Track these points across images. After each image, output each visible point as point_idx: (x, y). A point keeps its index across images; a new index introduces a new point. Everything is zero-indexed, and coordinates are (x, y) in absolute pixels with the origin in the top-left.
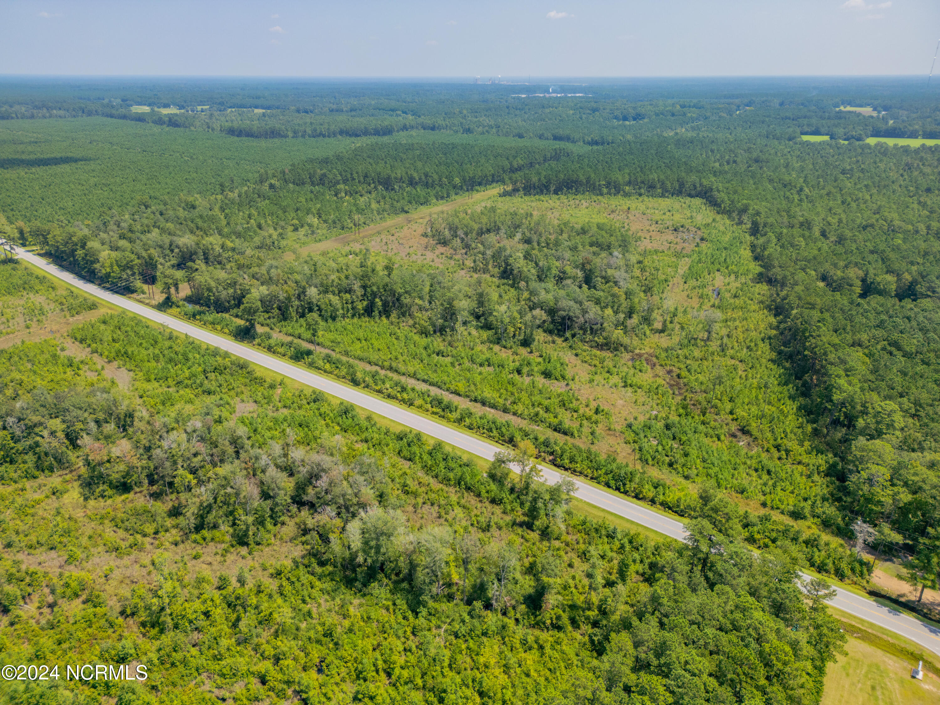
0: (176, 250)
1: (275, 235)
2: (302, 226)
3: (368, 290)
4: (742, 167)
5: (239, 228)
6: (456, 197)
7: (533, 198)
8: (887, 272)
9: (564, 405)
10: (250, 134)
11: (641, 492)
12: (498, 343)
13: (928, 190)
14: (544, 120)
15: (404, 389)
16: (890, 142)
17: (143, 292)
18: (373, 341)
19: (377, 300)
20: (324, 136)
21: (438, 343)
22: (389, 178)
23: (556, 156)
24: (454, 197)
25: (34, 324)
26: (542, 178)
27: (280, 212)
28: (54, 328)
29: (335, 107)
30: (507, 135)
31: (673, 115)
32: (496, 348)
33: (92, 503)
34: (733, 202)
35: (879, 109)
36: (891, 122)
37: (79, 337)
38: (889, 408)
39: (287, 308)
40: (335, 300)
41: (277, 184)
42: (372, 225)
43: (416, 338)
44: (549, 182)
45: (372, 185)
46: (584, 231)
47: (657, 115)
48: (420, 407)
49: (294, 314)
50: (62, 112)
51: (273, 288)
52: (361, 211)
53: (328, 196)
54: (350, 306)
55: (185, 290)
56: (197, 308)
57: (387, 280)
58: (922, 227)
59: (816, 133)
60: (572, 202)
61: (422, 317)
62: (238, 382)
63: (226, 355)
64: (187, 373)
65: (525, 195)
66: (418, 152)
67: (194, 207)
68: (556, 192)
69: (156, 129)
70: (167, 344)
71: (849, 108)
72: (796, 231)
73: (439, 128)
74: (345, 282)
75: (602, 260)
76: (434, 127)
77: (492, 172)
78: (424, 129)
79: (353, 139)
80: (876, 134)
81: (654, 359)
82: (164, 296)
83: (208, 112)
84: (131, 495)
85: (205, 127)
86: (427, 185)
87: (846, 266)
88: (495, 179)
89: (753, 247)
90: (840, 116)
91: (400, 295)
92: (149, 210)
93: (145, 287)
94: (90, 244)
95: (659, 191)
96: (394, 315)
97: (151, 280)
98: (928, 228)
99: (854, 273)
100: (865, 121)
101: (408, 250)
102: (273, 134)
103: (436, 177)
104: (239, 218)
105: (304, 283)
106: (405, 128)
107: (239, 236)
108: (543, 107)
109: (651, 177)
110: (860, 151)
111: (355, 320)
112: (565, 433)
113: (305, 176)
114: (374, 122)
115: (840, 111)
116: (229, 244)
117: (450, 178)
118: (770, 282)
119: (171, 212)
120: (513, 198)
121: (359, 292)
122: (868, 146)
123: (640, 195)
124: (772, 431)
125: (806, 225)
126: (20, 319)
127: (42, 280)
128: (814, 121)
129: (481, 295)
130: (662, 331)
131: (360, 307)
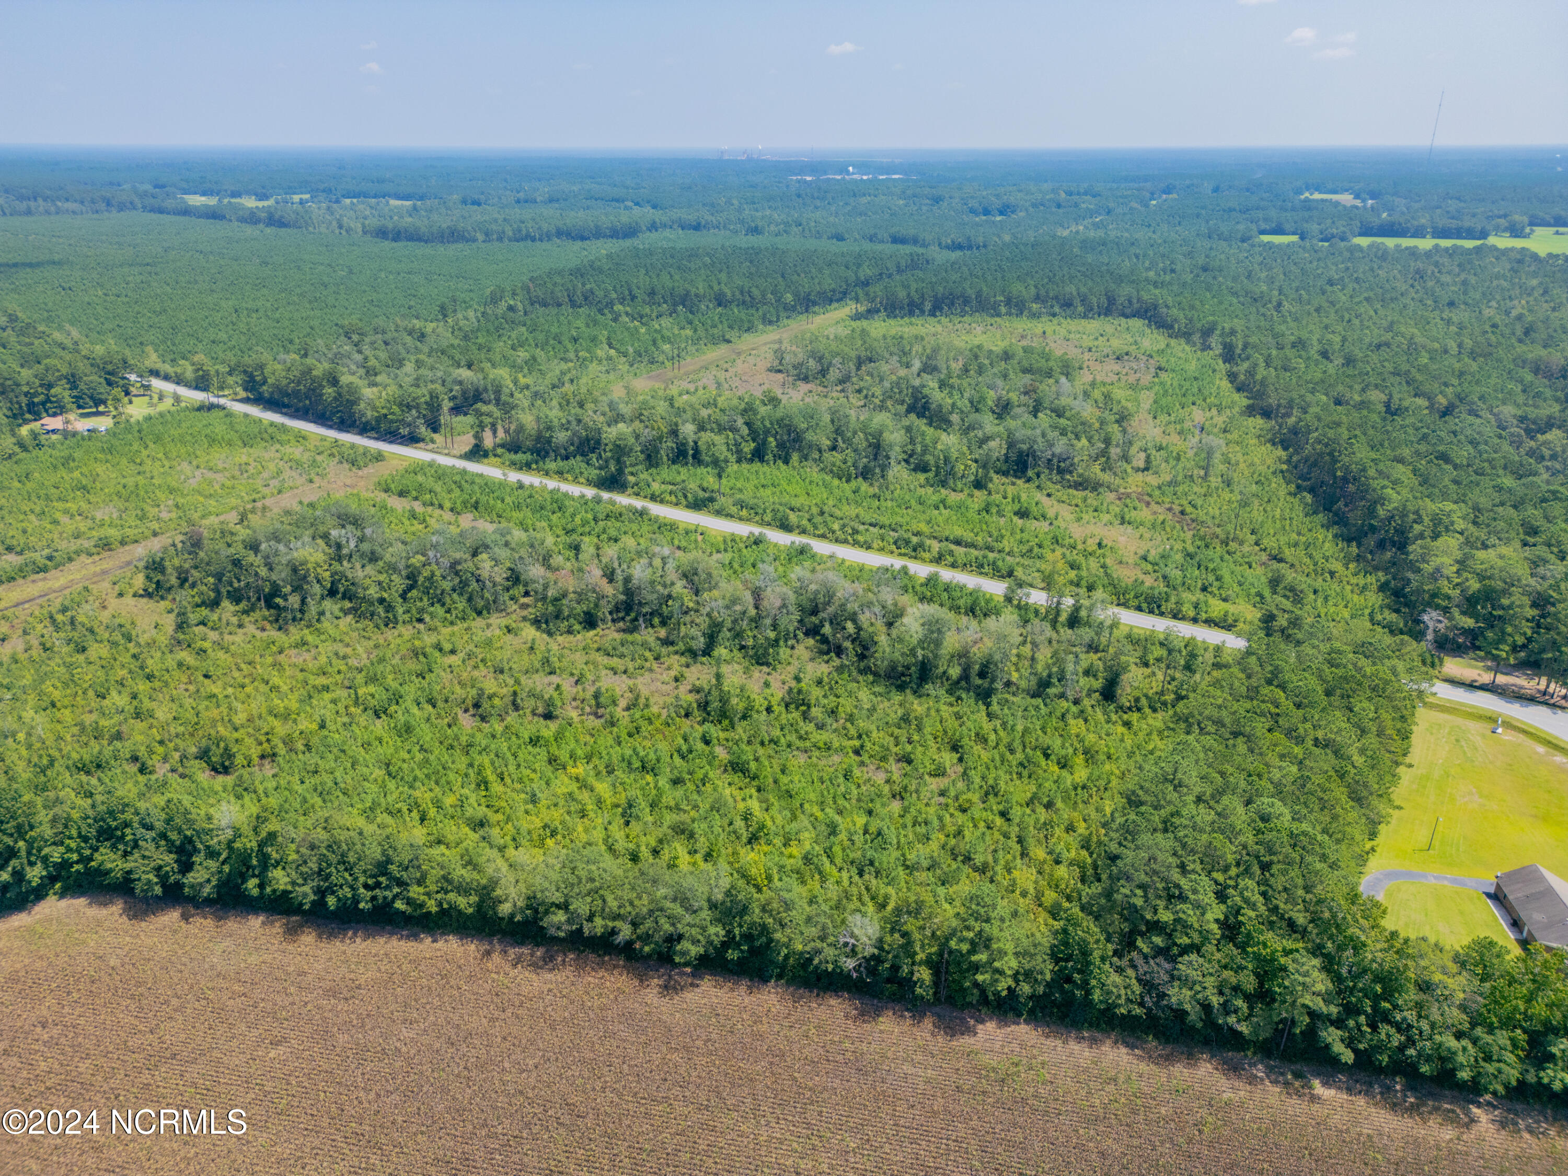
3: (760, 426)
4: (1189, 278)
6: (789, 321)
7: (902, 322)
8: (1416, 395)
9: (1057, 542)
11: (1180, 611)
12: (944, 486)
13: (1451, 304)
14: (866, 214)
16: (1390, 242)
17: (434, 442)
19: (771, 439)
20: (533, 240)
21: (866, 487)
23: (914, 264)
24: (784, 320)
25: (316, 478)
26: (913, 293)
28: (349, 482)
29: (521, 195)
30: (818, 236)
31: (1059, 206)
32: (944, 491)
33: (561, 638)
34: (1191, 320)
35: (1364, 196)
36: (1385, 215)
37: (391, 490)
38: (1448, 509)
41: (520, 305)
44: (921, 298)
47: (1034, 205)
48: (882, 549)
53: (605, 320)
54: (734, 449)
56: (525, 456)
58: (1453, 346)
59: (1279, 231)
60: (959, 326)
61: (836, 459)
65: (889, 317)
67: (424, 336)
71: (1317, 196)
72: (1290, 352)
73: (707, 226)
74: (724, 418)
75: (1048, 387)
76: (698, 225)
77: (833, 285)
78: (684, 228)
80: (1366, 232)
81: (1147, 498)
82: (471, 442)
83: (319, 206)
84: (601, 630)
86: (746, 304)
87: (1363, 390)
88: (835, 297)
89: (1232, 377)
90: (1308, 206)
91: (800, 432)
94: (345, 380)
95: (1080, 309)
97: (435, 426)
98: (1460, 346)
99: (1377, 396)
100: (1348, 213)
102: (453, 236)
103: (756, 292)
106: (653, 227)
108: (853, 195)
109: (1067, 289)
110: (1347, 254)
111: (743, 464)
113: (562, 296)
114: (606, 217)
115: (1307, 200)
116: (523, 380)
117: (775, 294)
118: (1267, 414)
120: (873, 321)
122: (1359, 248)
123: (1054, 315)
124: (1311, 557)
125: (1300, 344)
128: (1273, 213)
130: (1146, 469)
131: (746, 450)
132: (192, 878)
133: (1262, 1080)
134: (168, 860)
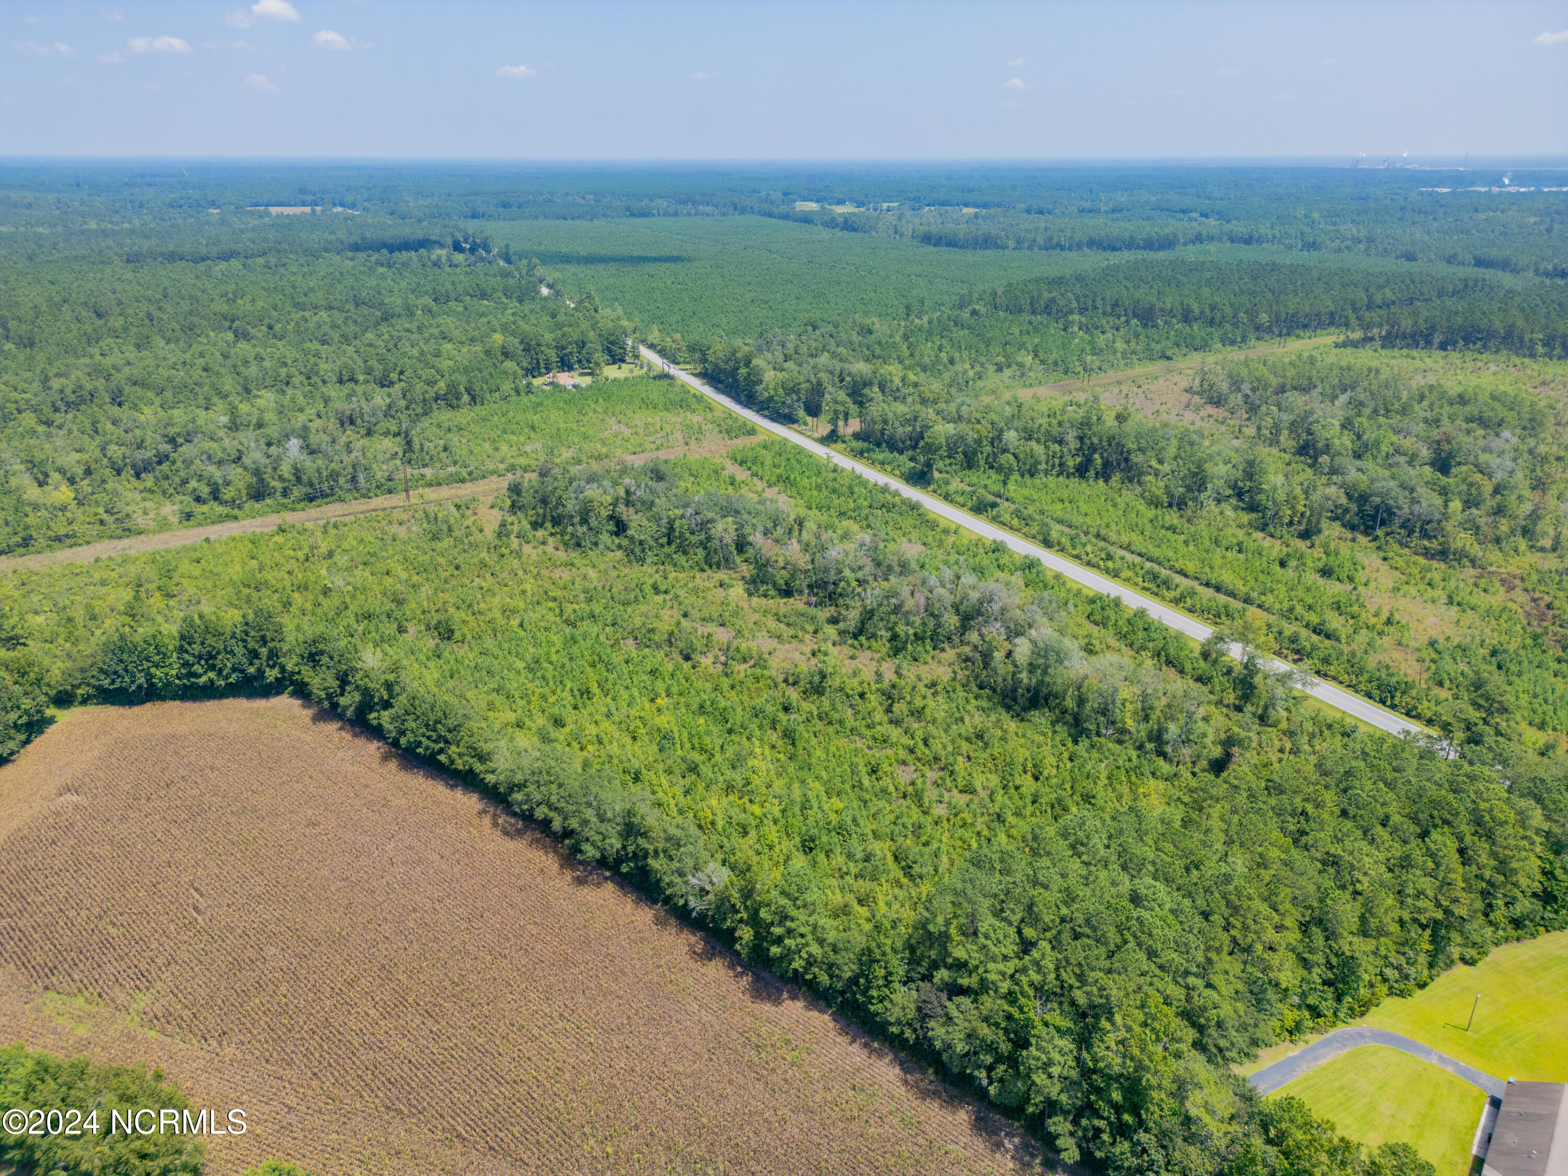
0: (848, 379)
1: (971, 373)
2: (1009, 366)
3: (1087, 441)
5: (926, 360)
6: (1258, 344)
7: (1396, 352)
9: (1339, 608)
10: (952, 243)
12: (1263, 530)
14: (1468, 232)
15: (1109, 557)
17: (805, 424)
18: (1081, 504)
19: (1096, 456)
20: (1062, 248)
21: (1172, 517)
22: (1151, 309)
23: (1464, 290)
24: (1253, 342)
25: (692, 442)
26: (1421, 321)
27: (982, 346)
28: (713, 448)
29: (1088, 205)
30: (1385, 253)
32: (1259, 535)
33: (755, 600)
37: (739, 458)
39: (975, 453)
40: (1039, 449)
41: (983, 310)
42: (1111, 372)
43: (1142, 508)
44: (1433, 328)
45: (1123, 319)
46: (1462, 400)
48: (1127, 580)
49: (982, 462)
50: (709, 209)
51: (963, 427)
52: (1096, 351)
53: (1054, 328)
54: (1057, 461)
55: (855, 425)
56: (866, 445)
57: (1115, 431)
60: (1469, 364)
61: (1156, 486)
62: (908, 522)
63: (896, 494)
64: (852, 505)
65: (1383, 347)
66: (1208, 275)
67: (870, 332)
68: (1443, 347)
69: (826, 234)
70: (831, 475)
73: (1260, 240)
74: (1055, 430)
75: (1476, 439)
76: (1251, 237)
77: (1332, 308)
78: (1233, 242)
79: (1108, 254)
81: (1516, 581)
82: (829, 428)
83: (897, 212)
84: (792, 600)
85: (891, 232)
86: (1212, 322)
88: (1333, 320)
91: (1129, 452)
92: (818, 332)
93: (809, 419)
94: (755, 362)
96: (1116, 478)
97: (813, 410)
101: (1157, 407)
102: (987, 242)
103: (1229, 311)
104: (927, 350)
105: (1002, 425)
106: (1198, 239)
107: (924, 370)
108: (1476, 210)
111: (1061, 479)
112: (1328, 637)
113: (1025, 302)
114: (1149, 230)
116: (912, 377)
117: (1252, 314)
119: (843, 335)
120: (1361, 351)
121: (1074, 444)
126: (679, 435)
127: (699, 399)
129: (1251, 463)
131: (1071, 463)
132: (343, 701)
133: (1007, 1151)
134: (334, 683)
